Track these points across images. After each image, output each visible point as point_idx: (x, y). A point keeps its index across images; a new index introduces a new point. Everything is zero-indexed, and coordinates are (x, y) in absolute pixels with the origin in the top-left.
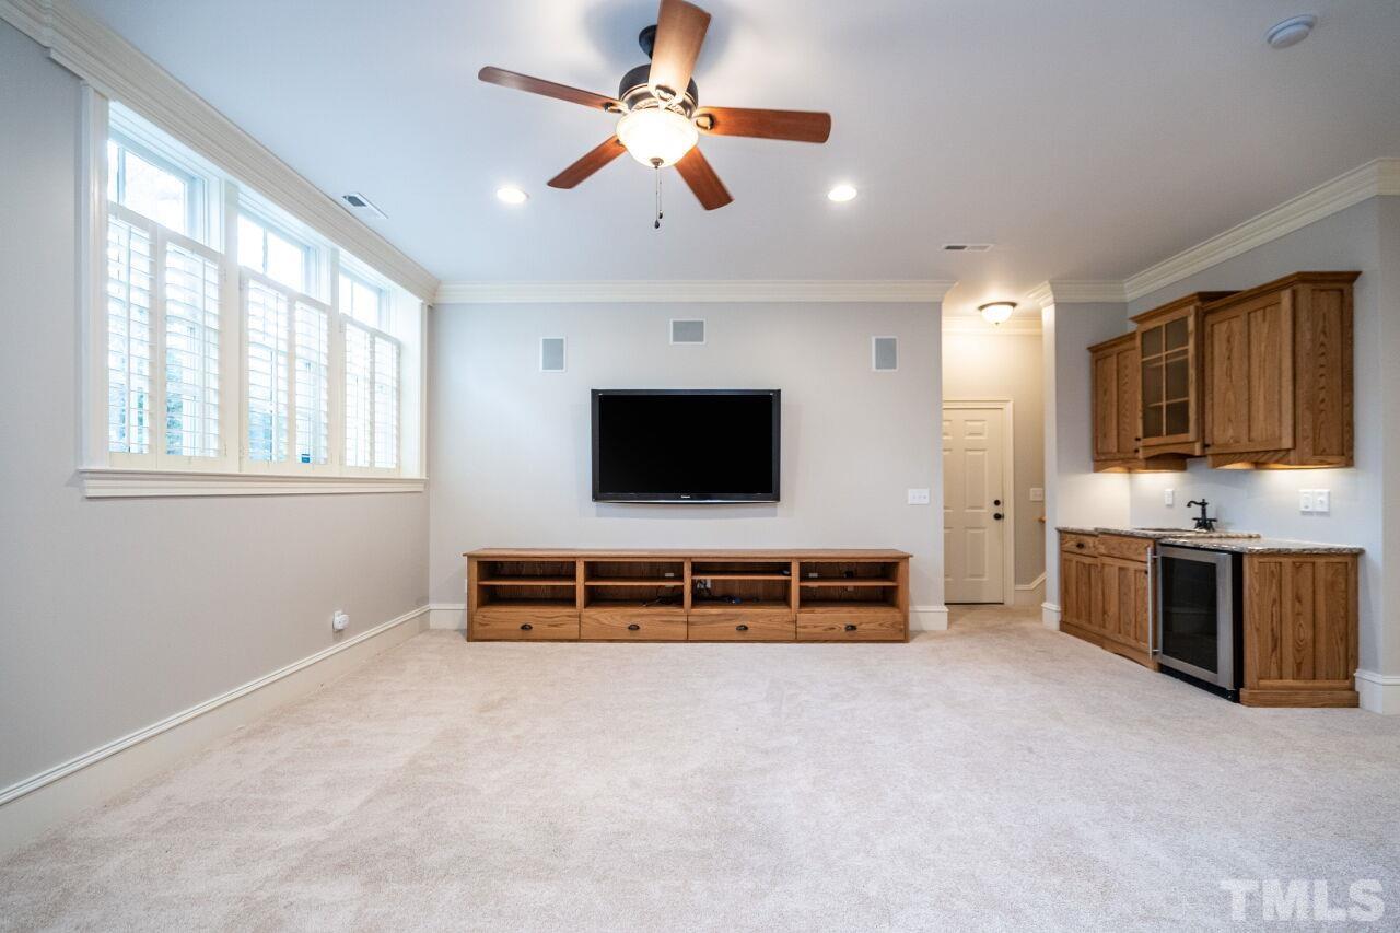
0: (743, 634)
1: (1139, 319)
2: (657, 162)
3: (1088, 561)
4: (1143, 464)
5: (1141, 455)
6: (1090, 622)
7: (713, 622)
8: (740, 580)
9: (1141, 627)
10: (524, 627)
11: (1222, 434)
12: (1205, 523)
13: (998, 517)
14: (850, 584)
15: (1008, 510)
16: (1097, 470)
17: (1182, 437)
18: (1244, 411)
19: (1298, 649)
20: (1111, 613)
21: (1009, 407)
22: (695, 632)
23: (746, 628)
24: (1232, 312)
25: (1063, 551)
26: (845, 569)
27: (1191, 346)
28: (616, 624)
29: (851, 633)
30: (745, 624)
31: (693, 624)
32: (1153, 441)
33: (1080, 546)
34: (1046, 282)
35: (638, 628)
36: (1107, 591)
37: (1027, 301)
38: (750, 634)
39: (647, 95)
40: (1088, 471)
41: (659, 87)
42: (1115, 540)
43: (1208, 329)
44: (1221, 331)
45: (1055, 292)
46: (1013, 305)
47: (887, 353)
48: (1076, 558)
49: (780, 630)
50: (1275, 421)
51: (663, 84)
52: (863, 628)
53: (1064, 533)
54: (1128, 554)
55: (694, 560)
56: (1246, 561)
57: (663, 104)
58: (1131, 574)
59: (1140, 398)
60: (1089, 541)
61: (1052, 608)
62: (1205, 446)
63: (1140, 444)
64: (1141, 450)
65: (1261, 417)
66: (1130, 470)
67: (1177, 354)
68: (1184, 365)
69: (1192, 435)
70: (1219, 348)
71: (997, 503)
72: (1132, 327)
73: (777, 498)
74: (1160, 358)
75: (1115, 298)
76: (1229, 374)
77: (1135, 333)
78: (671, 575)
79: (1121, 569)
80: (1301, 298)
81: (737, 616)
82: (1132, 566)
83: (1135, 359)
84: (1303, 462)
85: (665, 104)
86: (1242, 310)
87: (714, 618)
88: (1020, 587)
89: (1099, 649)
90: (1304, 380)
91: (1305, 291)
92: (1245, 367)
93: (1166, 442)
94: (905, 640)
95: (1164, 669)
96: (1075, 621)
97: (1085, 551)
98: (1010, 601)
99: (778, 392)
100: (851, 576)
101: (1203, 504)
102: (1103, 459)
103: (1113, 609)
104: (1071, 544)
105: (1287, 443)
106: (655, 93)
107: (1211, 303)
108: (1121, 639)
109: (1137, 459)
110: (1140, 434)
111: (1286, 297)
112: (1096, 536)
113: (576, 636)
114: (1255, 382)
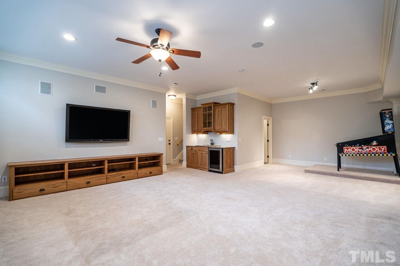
0: (124, 179)
1: (202, 105)
2: (160, 61)
3: (193, 152)
4: (202, 133)
5: (202, 131)
6: (194, 165)
7: (115, 177)
8: (117, 164)
9: (205, 164)
10: (40, 190)
11: (217, 128)
12: (212, 144)
13: (170, 144)
14: (146, 162)
15: (171, 142)
16: (192, 134)
17: (210, 128)
18: (221, 124)
19: (229, 164)
20: (199, 162)
21: (172, 119)
22: (109, 180)
23: (124, 177)
24: (219, 107)
25: (187, 151)
26: (145, 158)
27: (212, 111)
28: (82, 182)
29: (151, 174)
30: (124, 176)
31: (108, 178)
32: (205, 128)
33: (192, 149)
34: (185, 93)
35: (90, 182)
36: (198, 158)
37: (179, 96)
38: (126, 178)
39: (157, 45)
40: (190, 134)
41: (160, 44)
42: (200, 148)
43: (215, 109)
44: (217, 110)
45: (186, 96)
46: (175, 96)
47: (154, 104)
48: (190, 152)
49: (134, 176)
50: (225, 127)
51: (161, 44)
52: (153, 172)
53: (187, 147)
54: (203, 150)
55: (108, 159)
56: (224, 149)
57: (161, 48)
58: (204, 154)
59: (202, 120)
60: (194, 148)
61: (185, 163)
62: (214, 130)
63: (203, 129)
64: (202, 130)
65: (224, 125)
66: (197, 134)
67: (205, 113)
68: (211, 114)
69: (212, 128)
70: (217, 113)
71: (169, 141)
72: (201, 106)
73: (129, 141)
74: (206, 113)
75: (194, 98)
76: (218, 117)
77: (201, 107)
78: (95, 165)
79: (201, 153)
80: (229, 106)
81: (121, 174)
82: (204, 152)
83: (201, 112)
84: (229, 133)
85: (162, 48)
86: (221, 106)
87: (115, 176)
88: (174, 160)
89: (196, 170)
90: (229, 120)
91: (230, 105)
92: (221, 116)
93: (207, 129)
94: (162, 174)
95: (210, 171)
96: (190, 165)
97: (193, 150)
98: (172, 163)
99: (130, 111)
100: (146, 160)
101: (212, 140)
102: (194, 132)
103: (200, 161)
104: (189, 149)
105: (227, 130)
106: (160, 46)
107: (216, 104)
108: (201, 167)
109: (201, 132)
110: (202, 127)
111: (227, 106)
112: (196, 147)
113: (65, 189)
114: (223, 119)
